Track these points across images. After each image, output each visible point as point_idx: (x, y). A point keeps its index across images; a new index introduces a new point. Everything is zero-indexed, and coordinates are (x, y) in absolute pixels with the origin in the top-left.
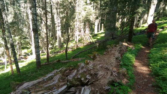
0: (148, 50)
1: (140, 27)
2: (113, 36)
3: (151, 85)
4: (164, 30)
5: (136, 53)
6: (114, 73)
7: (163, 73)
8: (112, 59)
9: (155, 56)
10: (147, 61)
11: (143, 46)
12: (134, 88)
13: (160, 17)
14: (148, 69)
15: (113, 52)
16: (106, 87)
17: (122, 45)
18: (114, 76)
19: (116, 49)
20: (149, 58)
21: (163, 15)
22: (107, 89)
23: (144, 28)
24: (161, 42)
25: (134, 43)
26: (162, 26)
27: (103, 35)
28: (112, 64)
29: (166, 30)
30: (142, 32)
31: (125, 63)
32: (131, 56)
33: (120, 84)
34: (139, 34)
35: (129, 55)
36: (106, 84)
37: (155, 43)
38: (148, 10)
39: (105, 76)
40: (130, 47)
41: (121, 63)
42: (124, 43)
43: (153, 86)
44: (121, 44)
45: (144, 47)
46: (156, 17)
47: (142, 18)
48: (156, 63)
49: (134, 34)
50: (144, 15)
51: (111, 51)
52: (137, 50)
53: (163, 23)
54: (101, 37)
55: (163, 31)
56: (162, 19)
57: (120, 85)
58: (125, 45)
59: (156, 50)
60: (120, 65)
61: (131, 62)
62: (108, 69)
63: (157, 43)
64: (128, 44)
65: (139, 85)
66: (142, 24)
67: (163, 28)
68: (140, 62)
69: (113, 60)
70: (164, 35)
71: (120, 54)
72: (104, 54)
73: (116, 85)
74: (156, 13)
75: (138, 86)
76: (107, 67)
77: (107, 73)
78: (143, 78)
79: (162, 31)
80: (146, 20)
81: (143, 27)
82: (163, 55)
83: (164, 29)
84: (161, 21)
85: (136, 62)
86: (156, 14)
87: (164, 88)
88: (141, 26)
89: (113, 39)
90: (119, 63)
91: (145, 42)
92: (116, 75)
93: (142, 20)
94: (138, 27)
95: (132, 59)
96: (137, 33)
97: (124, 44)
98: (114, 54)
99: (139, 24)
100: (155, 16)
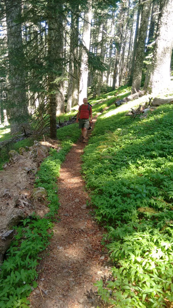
0: (81, 149)
1: (69, 111)
2: (25, 132)
3: (85, 206)
4: (104, 114)
5: (63, 157)
6: (22, 202)
7: (100, 183)
8: (19, 175)
9: (90, 157)
10: (79, 167)
11: (75, 142)
12: (58, 219)
13: (96, 94)
14: (81, 180)
15: (21, 161)
16: (4, 232)
17: (40, 146)
18: (23, 205)
19: (27, 156)
20: (82, 162)
21: (100, 91)
22: (6, 237)
23: (76, 113)
24: (99, 133)
25: (61, 140)
26: (100, 108)
27: (8, 131)
28: (19, 185)
29: (105, 113)
30: (72, 119)
31: (43, 178)
32: (54, 163)
33: (34, 219)
34: (68, 124)
35: (51, 162)
36: (5, 227)
37: (91, 136)
38: (78, 83)
39: (3, 212)
40: (53, 148)
41: (37, 179)
42: (44, 141)
43: (88, 208)
44: (37, 144)
45: (75, 145)
46: (91, 93)
47: (70, 96)
48: (91, 169)
49: (61, 125)
50: (73, 91)
51: (18, 160)
52: (65, 150)
53: (101, 102)
54: (3, 135)
55: (102, 115)
56: (100, 96)
57: (33, 221)
58: (46, 146)
59: (92, 146)
60: (35, 183)
61: (54, 174)
62: (10, 197)
63: (95, 135)
64: (50, 142)
65: (67, 212)
66: (72, 107)
67: (101, 111)
68: (70, 171)
69: (21, 177)
70: (103, 122)
71: (35, 164)
72: (5, 169)
73: (25, 223)
74: (90, 87)
75: (66, 214)
76: (8, 192)
77: (8, 204)
78: (73, 198)
79: (100, 115)
80: (76, 100)
81: (74, 110)
82: (100, 154)
83: (104, 112)
84: (99, 99)
85: (63, 172)
86: (90, 89)
87: (102, 206)
88: (71, 110)
89: (26, 136)
90: (32, 181)
91: (77, 135)
92: (27, 203)
93: (71, 100)
94: (66, 112)
95: (55, 168)
96: (65, 122)
97: (43, 143)
98: (23, 165)
99: (68, 107)
100: (89, 92)
